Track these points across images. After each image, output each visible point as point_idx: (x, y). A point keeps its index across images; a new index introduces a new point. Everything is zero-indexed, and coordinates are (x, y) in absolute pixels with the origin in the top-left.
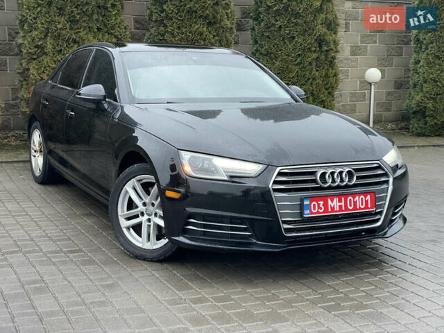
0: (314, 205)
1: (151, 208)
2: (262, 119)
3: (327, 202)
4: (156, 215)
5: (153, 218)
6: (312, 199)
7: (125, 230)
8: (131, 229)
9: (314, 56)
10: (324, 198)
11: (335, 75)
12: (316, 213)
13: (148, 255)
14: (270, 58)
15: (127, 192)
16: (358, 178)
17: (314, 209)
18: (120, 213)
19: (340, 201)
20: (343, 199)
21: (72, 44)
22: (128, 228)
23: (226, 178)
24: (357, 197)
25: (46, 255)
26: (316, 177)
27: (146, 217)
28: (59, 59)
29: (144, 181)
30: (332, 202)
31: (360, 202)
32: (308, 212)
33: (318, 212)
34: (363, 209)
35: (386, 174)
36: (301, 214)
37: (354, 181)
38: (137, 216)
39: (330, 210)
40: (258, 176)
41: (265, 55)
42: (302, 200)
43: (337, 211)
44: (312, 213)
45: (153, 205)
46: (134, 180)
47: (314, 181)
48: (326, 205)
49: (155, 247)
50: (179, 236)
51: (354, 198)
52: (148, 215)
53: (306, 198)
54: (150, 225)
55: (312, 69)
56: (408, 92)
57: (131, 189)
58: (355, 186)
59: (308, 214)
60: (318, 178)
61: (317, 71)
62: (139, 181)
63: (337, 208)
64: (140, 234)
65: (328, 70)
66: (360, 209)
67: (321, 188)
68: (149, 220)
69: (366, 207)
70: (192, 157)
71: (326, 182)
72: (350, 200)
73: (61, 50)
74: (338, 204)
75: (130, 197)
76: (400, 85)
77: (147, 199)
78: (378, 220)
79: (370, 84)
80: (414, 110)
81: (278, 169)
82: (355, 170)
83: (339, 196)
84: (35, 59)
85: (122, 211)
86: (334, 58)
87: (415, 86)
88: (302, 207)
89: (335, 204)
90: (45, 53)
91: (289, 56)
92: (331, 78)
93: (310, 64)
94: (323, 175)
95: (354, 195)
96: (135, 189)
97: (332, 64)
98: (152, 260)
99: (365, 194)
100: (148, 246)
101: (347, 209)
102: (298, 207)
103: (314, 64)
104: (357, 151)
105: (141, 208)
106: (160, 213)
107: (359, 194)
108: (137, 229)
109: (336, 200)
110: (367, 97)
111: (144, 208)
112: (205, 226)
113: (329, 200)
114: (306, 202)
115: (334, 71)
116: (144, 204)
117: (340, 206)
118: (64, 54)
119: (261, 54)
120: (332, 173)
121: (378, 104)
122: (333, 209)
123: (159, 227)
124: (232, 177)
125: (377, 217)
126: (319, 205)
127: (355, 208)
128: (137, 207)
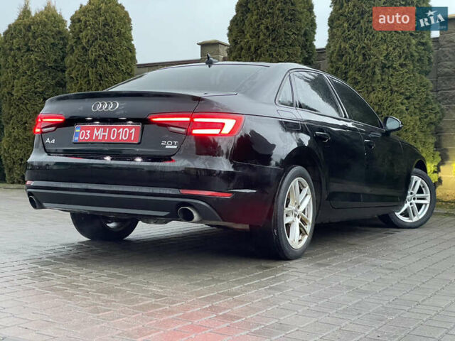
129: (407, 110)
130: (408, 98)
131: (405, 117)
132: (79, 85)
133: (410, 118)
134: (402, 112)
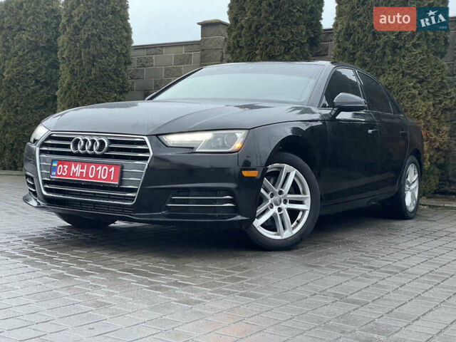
3: (71, 167)
6: (61, 162)
12: (59, 176)
19: (82, 168)
33: (61, 175)
43: (77, 177)
74: (80, 170)
107: (103, 164)
109: (79, 166)
114: (55, 165)
117: (82, 173)
122: (74, 174)
126: (64, 168)
127: (96, 177)
129: (419, 94)
130: (421, 82)
131: (417, 102)
132: (71, 66)
133: (423, 103)
134: (414, 97)
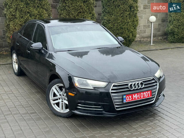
0: (128, 97)
1: (63, 96)
2: (107, 55)
4: (65, 99)
5: (64, 100)
6: (127, 95)
7: (53, 105)
8: (55, 104)
9: (128, 13)
10: (131, 94)
11: (137, 21)
13: (62, 115)
14: (110, 14)
15: (53, 90)
16: (145, 85)
17: (128, 99)
18: (50, 98)
19: (138, 95)
20: (139, 94)
21: (27, 14)
22: (54, 104)
23: (92, 88)
24: (145, 93)
25: (21, 115)
26: (128, 86)
27: (61, 100)
28: (22, 20)
29: (59, 86)
30: (135, 96)
31: (146, 95)
32: (125, 100)
33: (129, 100)
34: (147, 97)
35: (156, 82)
36: (123, 101)
37: (143, 86)
38: (57, 100)
39: (134, 99)
40: (105, 87)
41: (107, 13)
42: (123, 96)
43: (137, 99)
44: (127, 101)
45: (64, 95)
46: (55, 86)
47: (128, 88)
48: (132, 97)
49: (65, 112)
50: (74, 110)
51: (143, 93)
52: (62, 99)
53: (125, 95)
54: (63, 103)
55: (127, 18)
56: (167, 24)
57: (54, 89)
58: (144, 88)
59: (125, 101)
60: (129, 86)
61: (129, 19)
62: (58, 86)
63: (137, 98)
64: (59, 107)
65: (134, 19)
66: (146, 97)
67: (130, 91)
68: (62, 101)
69: (148, 96)
70: (78, 79)
71: (132, 88)
72: (142, 94)
73: (23, 17)
75: (54, 92)
76: (163, 21)
77: (61, 93)
78: (153, 100)
79: (151, 23)
80: (170, 32)
81: (113, 84)
82: (143, 82)
83: (137, 93)
84: (12, 20)
85: (51, 97)
86: (136, 13)
87: (170, 22)
88: (123, 99)
89: (136, 96)
90: (16, 18)
91: (118, 13)
92: (135, 22)
93: (127, 16)
94: (131, 85)
95: (143, 92)
96: (56, 89)
97: (135, 16)
98: (64, 117)
99: (148, 91)
100: (62, 111)
101: (140, 98)
102: (121, 99)
103: (128, 16)
104: (144, 73)
105: (59, 96)
106: (66, 98)
107: (145, 91)
108: (58, 104)
109: (136, 95)
110: (150, 26)
111: (60, 96)
112: (84, 107)
113: (134, 95)
114: (125, 97)
115: (136, 19)
116: (60, 95)
117: (138, 97)
118: (24, 18)
119: (106, 12)
120: (135, 84)
121: (155, 29)
122: (135, 98)
123: (66, 104)
124: (94, 88)
125: (152, 99)
126: (129, 97)
127: (144, 97)
128: (57, 96)
